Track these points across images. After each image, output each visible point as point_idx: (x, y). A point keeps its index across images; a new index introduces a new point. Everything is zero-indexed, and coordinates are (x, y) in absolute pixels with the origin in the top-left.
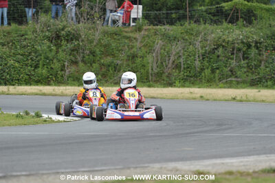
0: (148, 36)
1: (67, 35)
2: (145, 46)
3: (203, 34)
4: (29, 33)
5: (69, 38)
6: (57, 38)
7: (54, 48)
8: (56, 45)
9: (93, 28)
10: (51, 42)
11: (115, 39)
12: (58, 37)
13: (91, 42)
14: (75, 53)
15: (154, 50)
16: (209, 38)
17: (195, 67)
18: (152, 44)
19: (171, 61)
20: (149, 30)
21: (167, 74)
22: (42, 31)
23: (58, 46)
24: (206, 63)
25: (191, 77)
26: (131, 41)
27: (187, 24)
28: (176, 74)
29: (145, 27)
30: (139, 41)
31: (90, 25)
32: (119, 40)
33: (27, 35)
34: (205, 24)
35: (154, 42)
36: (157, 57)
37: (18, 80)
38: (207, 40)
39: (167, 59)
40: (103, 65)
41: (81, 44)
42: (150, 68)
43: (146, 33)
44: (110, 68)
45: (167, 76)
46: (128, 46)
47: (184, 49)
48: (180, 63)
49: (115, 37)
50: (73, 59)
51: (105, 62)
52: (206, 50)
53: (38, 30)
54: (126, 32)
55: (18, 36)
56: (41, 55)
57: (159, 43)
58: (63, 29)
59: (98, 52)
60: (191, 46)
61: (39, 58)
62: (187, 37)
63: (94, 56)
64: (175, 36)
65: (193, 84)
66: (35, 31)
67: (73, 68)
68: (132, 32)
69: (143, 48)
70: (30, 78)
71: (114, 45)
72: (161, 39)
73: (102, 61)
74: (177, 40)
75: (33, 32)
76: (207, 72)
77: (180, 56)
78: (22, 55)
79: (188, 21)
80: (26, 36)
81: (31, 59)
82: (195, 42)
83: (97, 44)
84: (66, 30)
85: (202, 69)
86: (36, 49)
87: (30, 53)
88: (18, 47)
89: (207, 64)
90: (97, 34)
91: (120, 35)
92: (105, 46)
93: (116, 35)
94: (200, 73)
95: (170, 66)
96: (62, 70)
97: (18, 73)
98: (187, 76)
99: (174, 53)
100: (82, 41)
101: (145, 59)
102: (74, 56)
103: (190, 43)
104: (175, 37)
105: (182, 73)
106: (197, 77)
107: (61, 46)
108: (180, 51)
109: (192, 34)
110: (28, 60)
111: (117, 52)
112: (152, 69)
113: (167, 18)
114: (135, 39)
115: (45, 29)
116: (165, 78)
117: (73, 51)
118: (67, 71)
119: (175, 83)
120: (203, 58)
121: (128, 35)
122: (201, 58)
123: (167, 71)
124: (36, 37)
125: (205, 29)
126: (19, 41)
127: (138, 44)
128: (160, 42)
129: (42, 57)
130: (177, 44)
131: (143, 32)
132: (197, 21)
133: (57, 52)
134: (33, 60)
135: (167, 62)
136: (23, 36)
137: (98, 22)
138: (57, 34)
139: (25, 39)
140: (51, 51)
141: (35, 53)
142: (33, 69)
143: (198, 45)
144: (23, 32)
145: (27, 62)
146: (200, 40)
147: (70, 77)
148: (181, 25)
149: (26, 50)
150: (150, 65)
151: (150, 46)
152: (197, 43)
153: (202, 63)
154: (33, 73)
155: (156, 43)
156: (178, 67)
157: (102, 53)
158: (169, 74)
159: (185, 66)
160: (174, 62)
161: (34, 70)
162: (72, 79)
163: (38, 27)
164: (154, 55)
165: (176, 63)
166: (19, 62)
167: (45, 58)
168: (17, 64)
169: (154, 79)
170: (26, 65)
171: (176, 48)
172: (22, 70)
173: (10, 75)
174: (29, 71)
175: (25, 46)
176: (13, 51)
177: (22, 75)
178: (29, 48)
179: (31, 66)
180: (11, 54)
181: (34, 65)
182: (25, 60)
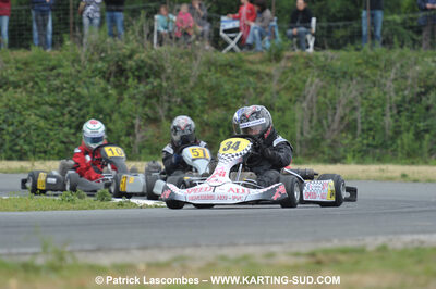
0: (293, 70)
1: (139, 68)
2: (287, 89)
3: (398, 65)
4: (66, 63)
5: (143, 74)
6: (118, 73)
7: (112, 92)
8: (116, 87)
9: (188, 54)
10: (108, 81)
11: (229, 75)
12: (121, 71)
13: (185, 81)
14: (154, 101)
15: (305, 97)
16: (409, 73)
17: (383, 129)
18: (300, 85)
19: (337, 118)
20: (294, 58)
21: (329, 141)
22: (91, 61)
23: (121, 88)
24: (404, 121)
25: (376, 147)
26: (261, 79)
27: (366, 47)
28: (346, 142)
29: (287, 54)
30: (277, 78)
31: (181, 50)
32: (237, 77)
33: (62, 67)
34: (402, 46)
35: (305, 82)
36: (310, 108)
37: (45, 152)
38: (405, 78)
39: (330, 112)
40: (207, 124)
41: (165, 84)
42: (298, 130)
43: (290, 65)
44: (221, 130)
45: (331, 146)
46: (255, 89)
47: (361, 94)
48: (355, 120)
49: (231, 72)
50: (150, 113)
51: (211, 120)
52: (404, 97)
53: (82, 58)
54: (251, 63)
55: (44, 70)
56: (88, 105)
57: (314, 83)
58: (130, 57)
59: (198, 100)
60: (376, 89)
61: (85, 110)
62: (367, 72)
63: (189, 107)
64: (345, 69)
65: (380, 160)
66: (76, 60)
67: (150, 131)
68: (261, 62)
69: (283, 93)
70: (68, 149)
71: (227, 87)
72: (318, 76)
73: (205, 117)
74: (348, 77)
75: (73, 61)
76: (408, 137)
77: (355, 109)
78: (52, 105)
79: (370, 42)
80: (61, 70)
81: (70, 112)
82: (383, 81)
83: (196, 84)
84: (135, 58)
85: (397, 133)
86: (78, 94)
87: (67, 102)
88: (45, 90)
89: (407, 123)
90: (196, 65)
91: (239, 68)
92: (211, 89)
93: (232, 67)
94: (393, 139)
95: (335, 126)
96: (128, 134)
97: (44, 140)
98: (368, 145)
99: (344, 102)
100: (168, 79)
101: (288, 113)
102: (152, 107)
103: (374, 83)
104: (345, 73)
105: (359, 139)
106: (386, 147)
107: (126, 88)
108: (355, 98)
109: (377, 67)
110: (63, 115)
111: (235, 100)
112: (302, 133)
113: (328, 37)
114: (268, 75)
115: (96, 57)
116: (326, 149)
117: (149, 97)
118: (138, 136)
119: (344, 158)
120: (399, 112)
121: (254, 68)
122: (395, 111)
123: (330, 137)
124: (79, 71)
125: (402, 56)
126: (47, 79)
127: (274, 86)
128: (316, 81)
129: (91, 109)
130: (349, 86)
131: (283, 63)
132: (387, 42)
133: (120, 99)
134: (73, 116)
135: (330, 119)
136: (53, 68)
137: (197, 43)
138: (118, 66)
139: (58, 75)
140: (107, 97)
141: (78, 101)
142: (73, 131)
143: (390, 86)
144: (53, 63)
145: (61, 119)
146: (393, 76)
147: (144, 147)
148: (357, 50)
149: (61, 94)
150: (298, 124)
151: (297, 89)
152: (389, 83)
153: (396, 121)
154: (73, 139)
155: (308, 83)
156: (351, 127)
157: (206, 102)
158: (334, 141)
159: (365, 127)
160: (343, 118)
161: (74, 134)
162: (148, 151)
163: (83, 52)
164: (305, 105)
165: (346, 121)
166: (45, 118)
167: (96, 111)
168: (42, 123)
169: (305, 150)
170: (61, 124)
171: (348, 92)
172: (52, 133)
173: (30, 144)
174: (66, 136)
175: (57, 89)
176: (35, 98)
177: (52, 144)
178: (65, 91)
179: (70, 126)
180: (32, 103)
181: (74, 125)
182: (58, 114)
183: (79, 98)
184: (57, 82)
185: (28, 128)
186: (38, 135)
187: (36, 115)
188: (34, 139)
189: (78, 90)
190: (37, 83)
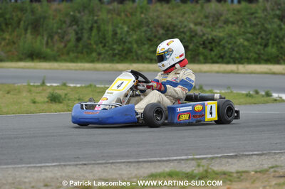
4: (259, 11)
7: (284, 26)
10: (282, 20)
22: (273, 10)
33: (257, 13)
37: (248, 59)
53: (268, 8)
55: (248, 15)
56: (270, 34)
61: (269, 36)
66: (265, 10)
70: (259, 57)
78: (252, 33)
80: (256, 15)
81: (261, 37)
86: (266, 28)
87: (260, 32)
88: (248, 25)
110: (257, 38)
115: (275, 8)
124: (266, 16)
126: (249, 19)
129: (272, 36)
134: (263, 39)
136: (253, 14)
139: (255, 18)
140: (281, 29)
142: (262, 47)
144: (253, 11)
145: (256, 41)
154: (262, 52)
161: (263, 49)
163: (268, 5)
166: (248, 40)
167: (275, 37)
168: (246, 43)
170: (256, 44)
172: (251, 49)
173: (240, 54)
174: (259, 50)
175: (255, 25)
176: (243, 30)
177: (251, 54)
178: (259, 26)
179: (261, 45)
180: (241, 32)
181: (263, 44)
182: (255, 38)
183: (266, 30)
184: (254, 22)
185: (239, 45)
186: (244, 50)
187: (243, 39)
188: (242, 51)
189: (266, 25)
190: (243, 22)
